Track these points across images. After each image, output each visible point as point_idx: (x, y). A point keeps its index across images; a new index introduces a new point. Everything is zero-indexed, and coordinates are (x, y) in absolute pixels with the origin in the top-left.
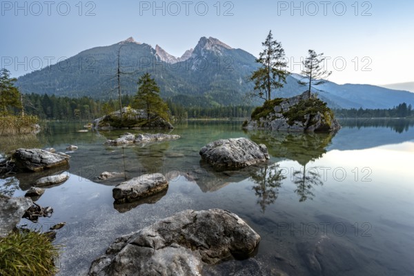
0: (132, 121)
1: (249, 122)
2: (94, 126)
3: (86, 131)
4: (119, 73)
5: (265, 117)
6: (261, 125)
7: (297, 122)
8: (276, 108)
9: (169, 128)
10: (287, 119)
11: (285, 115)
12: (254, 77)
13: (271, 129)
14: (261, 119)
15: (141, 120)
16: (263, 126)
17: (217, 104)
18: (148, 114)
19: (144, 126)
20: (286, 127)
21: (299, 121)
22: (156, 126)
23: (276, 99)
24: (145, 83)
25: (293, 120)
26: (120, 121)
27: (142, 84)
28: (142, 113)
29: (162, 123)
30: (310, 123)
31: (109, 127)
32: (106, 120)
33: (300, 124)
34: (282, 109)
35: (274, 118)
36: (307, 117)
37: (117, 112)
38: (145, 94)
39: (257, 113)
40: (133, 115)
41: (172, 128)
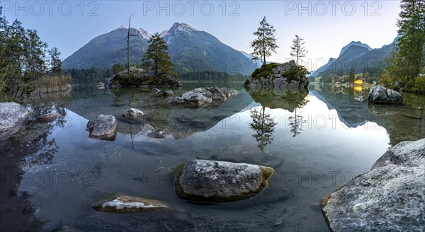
0: (139, 79)
1: (250, 81)
5: (265, 77)
6: (263, 83)
8: (274, 70)
9: (178, 86)
10: (286, 79)
13: (274, 86)
14: (262, 78)
15: (146, 79)
16: (265, 84)
18: (156, 72)
19: (151, 84)
22: (164, 84)
26: (127, 80)
27: (151, 43)
29: (171, 81)
31: (118, 85)
32: (115, 79)
34: (279, 71)
35: (274, 78)
37: (125, 71)
38: (154, 52)
39: (257, 74)
40: (138, 74)
41: (180, 86)
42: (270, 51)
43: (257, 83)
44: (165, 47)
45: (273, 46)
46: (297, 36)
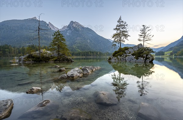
0: (47, 58)
1: (112, 58)
2: (20, 61)
3: (17, 64)
4: (39, 29)
5: (121, 56)
6: (119, 59)
7: (140, 58)
8: (126, 51)
9: (72, 62)
10: (134, 57)
11: (133, 55)
12: (114, 37)
13: (126, 61)
14: (119, 57)
15: (52, 57)
16: (121, 60)
17: (79, 50)
18: (59, 54)
19: (56, 60)
20: (134, 60)
21: (141, 57)
22: (63, 60)
23: (125, 47)
24: (57, 36)
25: (138, 57)
26: (39, 58)
27: (55, 36)
28: (55, 54)
29: (67, 59)
30: (147, 58)
31: (31, 61)
32: (29, 57)
33: (142, 59)
34: (130, 52)
35: (126, 56)
36: (145, 55)
37: (37, 52)
38: (57, 42)
39: (116, 54)
40: (47, 54)
41: (73, 62)
42: (125, 39)
43: (115, 59)
44: (64, 40)
45: (126, 36)
46: (143, 26)
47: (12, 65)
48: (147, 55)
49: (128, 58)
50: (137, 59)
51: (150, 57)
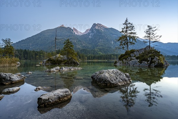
0: (60, 61)
1: (117, 61)
2: (43, 63)
4: (56, 39)
5: (126, 59)
6: (124, 63)
7: (144, 62)
8: (131, 54)
9: (77, 64)
10: (138, 60)
11: (137, 58)
12: (119, 40)
13: (130, 65)
14: (124, 60)
16: (125, 64)
17: (101, 53)
18: (68, 58)
19: (65, 63)
20: (138, 64)
21: (145, 61)
22: (71, 63)
23: (131, 50)
24: (67, 43)
25: (142, 61)
26: (54, 61)
27: (65, 44)
28: (65, 57)
29: (74, 62)
30: (151, 62)
31: (49, 63)
32: (48, 60)
33: (146, 63)
34: (135, 55)
35: (131, 59)
36: (149, 59)
39: (121, 57)
40: (61, 58)
41: (79, 64)
43: (120, 63)
47: (37, 65)
48: (152, 59)
49: (132, 61)
50: (141, 63)
51: (156, 61)
